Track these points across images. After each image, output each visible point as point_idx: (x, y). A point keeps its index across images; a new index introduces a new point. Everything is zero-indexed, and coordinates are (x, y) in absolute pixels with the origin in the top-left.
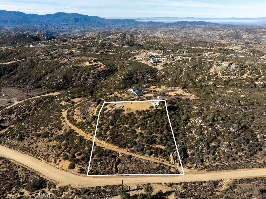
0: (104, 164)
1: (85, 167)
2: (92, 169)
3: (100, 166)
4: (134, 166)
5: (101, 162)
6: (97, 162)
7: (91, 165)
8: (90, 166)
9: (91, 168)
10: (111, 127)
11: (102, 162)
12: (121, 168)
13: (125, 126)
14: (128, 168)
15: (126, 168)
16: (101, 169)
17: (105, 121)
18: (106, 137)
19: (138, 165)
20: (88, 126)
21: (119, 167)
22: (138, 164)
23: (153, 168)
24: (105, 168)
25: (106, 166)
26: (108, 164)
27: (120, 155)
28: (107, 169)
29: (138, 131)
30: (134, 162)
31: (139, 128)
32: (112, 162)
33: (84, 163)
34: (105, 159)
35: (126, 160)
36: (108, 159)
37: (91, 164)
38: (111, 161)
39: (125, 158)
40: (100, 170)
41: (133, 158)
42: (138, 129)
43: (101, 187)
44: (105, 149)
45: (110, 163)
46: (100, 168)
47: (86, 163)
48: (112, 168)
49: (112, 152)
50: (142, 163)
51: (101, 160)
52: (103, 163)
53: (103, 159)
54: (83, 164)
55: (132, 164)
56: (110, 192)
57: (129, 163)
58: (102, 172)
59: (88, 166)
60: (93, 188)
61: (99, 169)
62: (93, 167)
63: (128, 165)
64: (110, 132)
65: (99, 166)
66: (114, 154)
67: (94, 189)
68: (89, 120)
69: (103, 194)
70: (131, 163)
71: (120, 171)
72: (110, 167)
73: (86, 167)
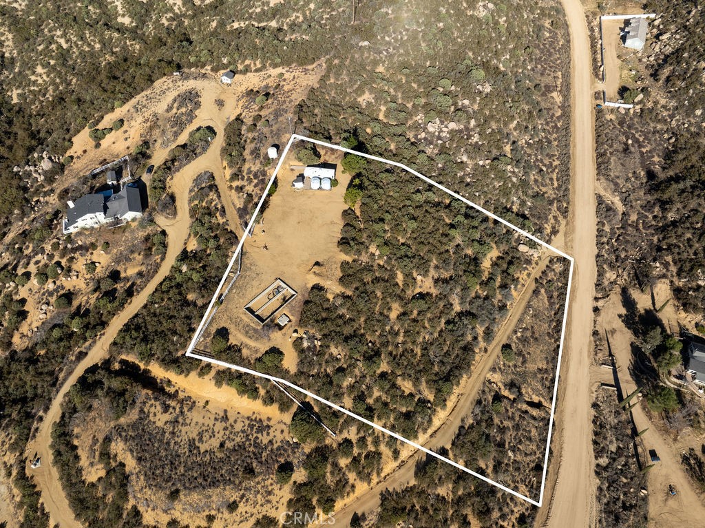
0: (515, 438)
1: (516, 510)
2: (526, 486)
3: (521, 454)
4: (538, 352)
5: (507, 446)
6: (506, 461)
7: (512, 485)
8: (516, 489)
9: (522, 487)
10: (384, 367)
11: (509, 443)
12: (537, 390)
13: (393, 315)
14: (540, 370)
15: (539, 376)
16: (528, 452)
17: (348, 381)
18: (423, 402)
19: (536, 339)
20: (335, 465)
21: (531, 393)
22: (532, 337)
23: (547, 306)
24: (530, 439)
25: (525, 434)
26: (518, 425)
27: (496, 377)
28: (534, 433)
29: (425, 284)
30: (524, 346)
31: (419, 278)
32: (513, 410)
33: (501, 509)
34: (502, 430)
35: (515, 366)
36: (502, 423)
37: (508, 486)
38: (510, 414)
39: (509, 366)
40: (533, 457)
41: (514, 345)
42: (419, 283)
43: (598, 465)
44: (471, 421)
45: (517, 418)
46: (526, 455)
47: (499, 503)
48: (534, 418)
49: (483, 400)
50: (532, 327)
51: (501, 445)
52: (511, 439)
53: (501, 438)
54: (503, 517)
55: (529, 353)
56: (617, 439)
57: (524, 362)
58: (538, 452)
59: (512, 498)
60: (600, 489)
61: (528, 459)
62: (518, 479)
63: (531, 367)
64: (404, 380)
65: (519, 458)
66: (490, 397)
67: (605, 487)
68: (307, 450)
69: (622, 460)
70: (526, 356)
71: (543, 397)
72: (529, 423)
73: (516, 504)
